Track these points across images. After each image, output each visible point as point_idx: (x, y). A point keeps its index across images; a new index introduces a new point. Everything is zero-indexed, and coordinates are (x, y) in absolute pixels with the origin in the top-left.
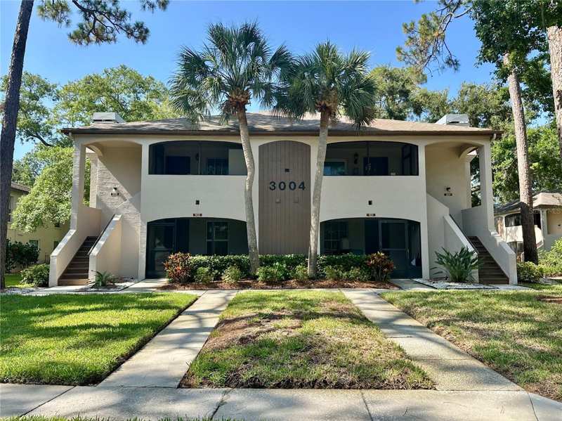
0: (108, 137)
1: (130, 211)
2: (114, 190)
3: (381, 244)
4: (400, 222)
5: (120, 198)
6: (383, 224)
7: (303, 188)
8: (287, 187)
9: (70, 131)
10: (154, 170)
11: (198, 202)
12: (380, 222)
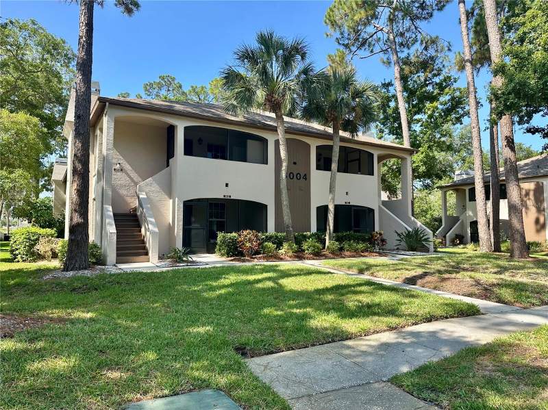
0: (143, 112)
1: (153, 189)
2: (118, 165)
3: (353, 225)
4: (364, 209)
5: (124, 174)
6: (355, 210)
7: (306, 179)
8: (295, 177)
9: (108, 101)
10: (189, 151)
11: (227, 185)
12: (353, 208)
